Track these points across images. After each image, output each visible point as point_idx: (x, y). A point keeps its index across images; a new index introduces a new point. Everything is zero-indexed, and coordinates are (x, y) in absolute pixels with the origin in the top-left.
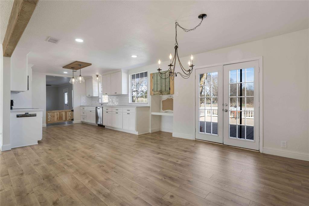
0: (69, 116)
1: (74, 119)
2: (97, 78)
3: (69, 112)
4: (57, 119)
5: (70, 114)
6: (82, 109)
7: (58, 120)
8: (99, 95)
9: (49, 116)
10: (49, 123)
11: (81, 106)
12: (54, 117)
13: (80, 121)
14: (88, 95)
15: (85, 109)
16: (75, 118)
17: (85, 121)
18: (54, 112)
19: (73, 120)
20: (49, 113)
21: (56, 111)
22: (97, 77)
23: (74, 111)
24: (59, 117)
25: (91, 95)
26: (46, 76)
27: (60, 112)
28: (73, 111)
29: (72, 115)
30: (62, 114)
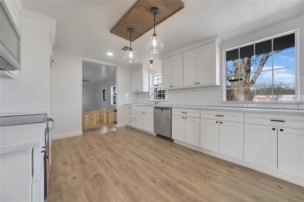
0: (112, 118)
1: (118, 122)
2: (152, 66)
3: (112, 112)
4: (97, 122)
5: (112, 115)
6: (128, 108)
7: (98, 124)
8: (149, 90)
9: (87, 118)
10: (86, 128)
11: (125, 105)
12: (93, 119)
13: (124, 124)
14: (134, 91)
15: (132, 109)
16: (118, 120)
17: (133, 125)
18: (93, 114)
19: (116, 123)
20: (86, 114)
21: (95, 111)
22: (152, 63)
23: (118, 111)
24: (98, 120)
25: (139, 90)
26: (83, 60)
27: (101, 113)
28: (116, 111)
29: (115, 116)
30: (103, 116)
